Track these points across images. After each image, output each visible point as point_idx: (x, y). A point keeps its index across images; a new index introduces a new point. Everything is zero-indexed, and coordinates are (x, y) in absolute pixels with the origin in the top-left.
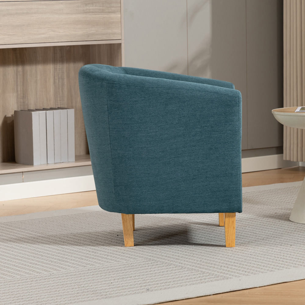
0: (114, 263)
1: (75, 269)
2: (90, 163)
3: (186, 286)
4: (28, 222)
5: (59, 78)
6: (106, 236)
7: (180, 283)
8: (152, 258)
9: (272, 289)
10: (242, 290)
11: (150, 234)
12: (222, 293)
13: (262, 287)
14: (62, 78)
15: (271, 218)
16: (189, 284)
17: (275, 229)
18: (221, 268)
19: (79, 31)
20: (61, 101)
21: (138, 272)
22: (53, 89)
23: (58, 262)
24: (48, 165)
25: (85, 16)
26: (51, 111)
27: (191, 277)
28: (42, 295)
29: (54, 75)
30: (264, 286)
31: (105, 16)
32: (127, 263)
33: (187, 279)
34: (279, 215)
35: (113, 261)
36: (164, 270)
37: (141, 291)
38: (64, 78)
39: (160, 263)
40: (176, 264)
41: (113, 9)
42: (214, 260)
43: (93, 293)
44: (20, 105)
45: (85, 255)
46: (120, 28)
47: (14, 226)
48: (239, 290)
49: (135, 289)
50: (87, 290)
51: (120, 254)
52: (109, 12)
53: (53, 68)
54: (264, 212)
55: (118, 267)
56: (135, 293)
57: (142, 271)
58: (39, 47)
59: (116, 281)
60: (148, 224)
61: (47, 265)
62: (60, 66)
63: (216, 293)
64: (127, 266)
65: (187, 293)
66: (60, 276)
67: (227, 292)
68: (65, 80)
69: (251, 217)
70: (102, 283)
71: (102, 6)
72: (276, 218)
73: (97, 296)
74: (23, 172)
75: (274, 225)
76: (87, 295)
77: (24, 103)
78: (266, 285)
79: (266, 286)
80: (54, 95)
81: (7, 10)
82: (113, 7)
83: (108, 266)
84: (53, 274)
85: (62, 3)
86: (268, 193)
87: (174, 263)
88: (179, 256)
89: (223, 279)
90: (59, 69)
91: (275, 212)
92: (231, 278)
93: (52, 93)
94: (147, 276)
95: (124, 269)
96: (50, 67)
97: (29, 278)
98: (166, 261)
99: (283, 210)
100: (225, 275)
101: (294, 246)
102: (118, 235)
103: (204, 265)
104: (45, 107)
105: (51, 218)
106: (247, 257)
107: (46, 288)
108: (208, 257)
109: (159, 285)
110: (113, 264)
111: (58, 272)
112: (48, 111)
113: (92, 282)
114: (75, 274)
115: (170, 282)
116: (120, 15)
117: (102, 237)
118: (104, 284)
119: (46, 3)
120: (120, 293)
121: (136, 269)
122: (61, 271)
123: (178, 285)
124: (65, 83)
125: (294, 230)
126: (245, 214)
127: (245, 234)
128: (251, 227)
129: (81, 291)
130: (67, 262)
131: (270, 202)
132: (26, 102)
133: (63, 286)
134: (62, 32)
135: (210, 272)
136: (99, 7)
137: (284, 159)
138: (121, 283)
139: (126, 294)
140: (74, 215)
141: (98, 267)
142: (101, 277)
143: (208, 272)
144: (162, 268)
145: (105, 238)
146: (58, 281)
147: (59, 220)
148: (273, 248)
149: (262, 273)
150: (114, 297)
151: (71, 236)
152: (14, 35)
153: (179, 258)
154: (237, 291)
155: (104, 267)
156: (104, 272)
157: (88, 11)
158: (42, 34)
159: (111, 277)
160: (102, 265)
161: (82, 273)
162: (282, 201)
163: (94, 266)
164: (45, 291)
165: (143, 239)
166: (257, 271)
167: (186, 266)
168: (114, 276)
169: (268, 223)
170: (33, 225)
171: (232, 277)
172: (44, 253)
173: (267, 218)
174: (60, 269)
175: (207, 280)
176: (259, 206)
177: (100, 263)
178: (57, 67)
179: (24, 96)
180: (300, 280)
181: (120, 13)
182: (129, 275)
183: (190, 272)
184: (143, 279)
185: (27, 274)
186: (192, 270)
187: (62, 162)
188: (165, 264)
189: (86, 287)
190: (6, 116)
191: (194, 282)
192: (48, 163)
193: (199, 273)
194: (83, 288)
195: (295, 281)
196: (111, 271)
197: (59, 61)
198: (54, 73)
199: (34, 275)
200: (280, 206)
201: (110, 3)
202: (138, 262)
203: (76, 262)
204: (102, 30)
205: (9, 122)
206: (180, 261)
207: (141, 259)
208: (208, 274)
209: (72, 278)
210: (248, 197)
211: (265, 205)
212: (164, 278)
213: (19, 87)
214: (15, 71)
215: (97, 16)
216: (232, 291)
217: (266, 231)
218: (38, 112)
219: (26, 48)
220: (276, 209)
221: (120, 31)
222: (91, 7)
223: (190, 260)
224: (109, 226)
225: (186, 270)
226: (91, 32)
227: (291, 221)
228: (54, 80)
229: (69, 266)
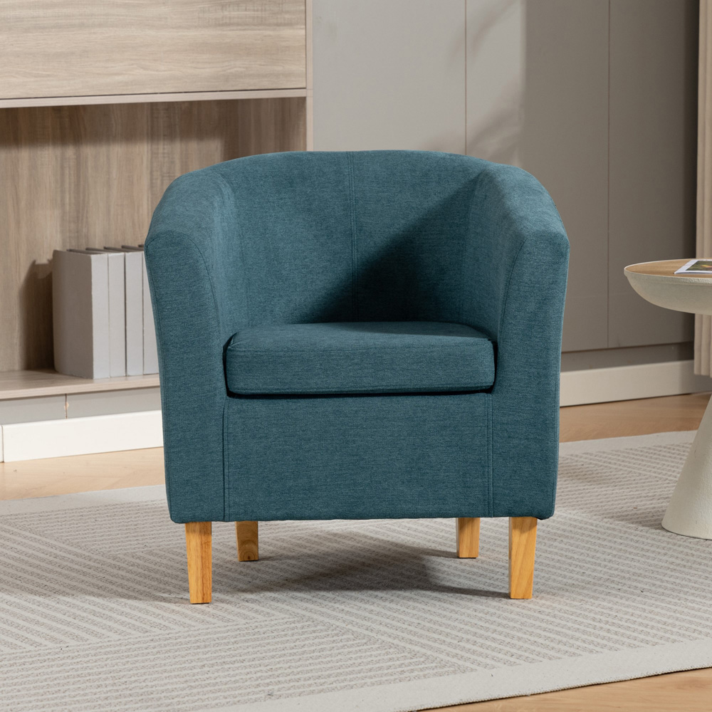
0: (216, 625)
1: (122, 638)
3: (362, 687)
4: (56, 515)
5: (163, 177)
7: (351, 680)
8: (308, 614)
10: (488, 701)
12: (441, 708)
13: (540, 694)
14: (169, 176)
15: (619, 520)
16: (369, 684)
17: (620, 547)
18: (460, 643)
19: (204, 68)
21: (265, 648)
22: (148, 201)
23: (89, 617)
24: (130, 378)
25: (220, 32)
26: (137, 255)
27: (381, 665)
28: (22, 702)
29: (152, 168)
30: (543, 693)
31: (267, 33)
32: (247, 625)
33: (370, 670)
34: (641, 514)
35: (215, 621)
36: (325, 646)
37: (254, 697)
38: (174, 176)
39: (322, 628)
40: (359, 630)
41: (287, 16)
42: (449, 622)
43: (141, 698)
44: (70, 237)
46: (304, 61)
47: (22, 524)
48: (482, 702)
49: (240, 692)
50: (131, 690)
52: (278, 25)
53: (150, 152)
54: (609, 503)
55: (221, 635)
56: (239, 701)
57: (274, 647)
58: (116, 104)
59: (206, 669)
60: (330, 529)
61: (59, 626)
62: (166, 147)
63: (425, 708)
64: (244, 632)
65: (357, 706)
66: (81, 653)
67: (452, 706)
69: (575, 517)
70: (170, 674)
71: (262, 10)
72: (630, 521)
73: (147, 707)
74: (66, 395)
75: (621, 538)
76: (125, 705)
77: (77, 232)
78: (548, 690)
79: (548, 692)
80: (150, 214)
81: (33, 18)
82: (288, 12)
83: (200, 631)
84: (67, 649)
85: (164, 3)
87: (355, 629)
88: (372, 611)
89: (454, 672)
90: (164, 153)
91: (635, 504)
92: (472, 670)
93: (146, 211)
94: (282, 659)
95: (235, 639)
96: (142, 151)
97: (8, 657)
98: (338, 623)
99: (654, 501)
100: (461, 663)
101: (648, 594)
103: (421, 636)
104: (129, 243)
105: (112, 507)
106: (529, 618)
107: (38, 684)
108: (439, 615)
109: (302, 683)
110: (214, 626)
111: (81, 643)
112: (130, 253)
113: (149, 670)
114: (117, 648)
115: (329, 676)
116: (304, 31)
118: (175, 677)
120: (203, 701)
121: (262, 642)
122: (88, 642)
123: (346, 683)
125: (663, 551)
126: (564, 507)
127: (546, 558)
128: (565, 540)
129: (114, 694)
130: (110, 618)
131: (633, 479)
132: (84, 230)
133: (79, 679)
134: (165, 71)
135: (429, 653)
136: (253, 13)
137: (696, 372)
138: (216, 674)
139: (217, 705)
141: (176, 633)
142: (174, 660)
143: (424, 655)
144: (323, 640)
146: (71, 667)
147: (127, 513)
148: (598, 595)
149: (550, 659)
151: (141, 554)
152: (48, 75)
153: (370, 616)
154: (476, 702)
155: (190, 633)
156: (185, 646)
157: (228, 21)
158: (117, 74)
159: (198, 659)
160: (186, 629)
161: (134, 646)
162: (661, 478)
163: (167, 632)
164: (33, 692)
165: (305, 566)
166: (539, 654)
167: (379, 636)
168: (205, 656)
169: (610, 532)
170: (65, 525)
171: (478, 668)
173: (611, 520)
174: (88, 637)
175: (416, 673)
176: (603, 489)
177: (183, 625)
178: (158, 149)
179: (78, 215)
181: (304, 27)
182: (241, 656)
183: (384, 652)
184: (269, 667)
185: (9, 646)
186: (390, 647)
188: (333, 630)
189: (131, 683)
190: (34, 262)
191: (384, 679)
192: (129, 373)
193: (403, 655)
194: (124, 686)
196: (203, 644)
197: (164, 135)
198: (152, 163)
199: (21, 651)
200: (652, 489)
201: (279, 4)
202: (273, 623)
203: (130, 621)
204: (260, 65)
205: (41, 276)
206: (369, 624)
207: (283, 615)
208: (422, 660)
209: (107, 659)
210: (585, 466)
211: (617, 487)
212: (319, 666)
213: (67, 195)
214: (59, 159)
216: (464, 704)
217: (598, 551)
218: (105, 255)
219: (84, 107)
220: (641, 497)
221: (304, 69)
222: (234, 13)
223: (394, 623)
225: (377, 646)
226: (233, 70)
227: (663, 529)
228: (151, 179)
229: (110, 629)
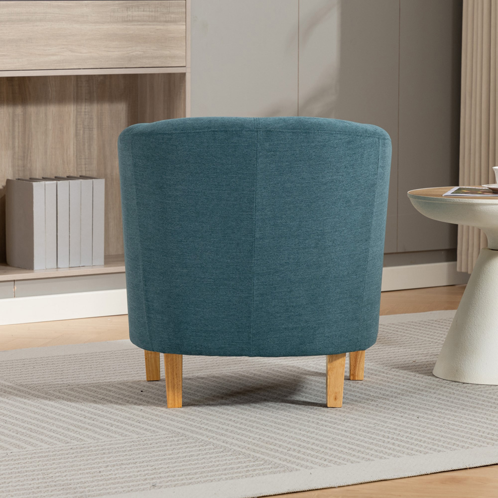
0: (117, 439)
1: (50, 447)
2: (123, 268)
3: (219, 481)
4: (6, 364)
5: (84, 128)
6: (122, 392)
7: (211, 476)
8: (182, 431)
9: (358, 491)
10: (308, 491)
11: (195, 391)
12: (274, 495)
14: (89, 128)
15: (403, 370)
16: (224, 479)
17: (403, 388)
18: (289, 452)
19: (114, 52)
20: (87, 166)
21: (151, 455)
22: (74, 145)
23: (28, 433)
24: (59, 269)
25: (125, 26)
26: (66, 182)
27: (232, 466)
29: (77, 122)
30: (346, 486)
31: (158, 27)
32: (139, 439)
33: (225, 469)
34: (418, 366)
35: (116, 436)
36: (194, 453)
37: (142, 487)
38: (93, 128)
39: (192, 441)
40: (218, 443)
41: (173, 16)
42: (281, 438)
43: (62, 487)
44: (18, 170)
45: (75, 423)
46: (185, 48)
48: (303, 491)
49: (133, 484)
50: (55, 482)
51: (133, 423)
52: (166, 22)
53: (75, 111)
54: (396, 358)
55: (120, 445)
56: (132, 490)
57: (158, 454)
58: (52, 76)
59: (109, 468)
61: (6, 439)
62: (86, 107)
63: (263, 495)
64: (137, 443)
65: (215, 494)
66: (21, 457)
67: (282, 494)
68: (95, 132)
69: (372, 367)
70: (84, 472)
71: (155, 11)
72: (411, 370)
73: (67, 494)
74: (14, 281)
75: (404, 381)
76: (51, 492)
77: (24, 167)
78: (350, 484)
80: (75, 155)
82: (173, 13)
83: (106, 443)
84: (11, 454)
85: (86, 5)
86: (415, 327)
87: (215, 442)
88: (227, 429)
89: (284, 471)
90: (85, 112)
91: (414, 359)
92: (297, 470)
93: (72, 152)
94: (162, 462)
95: (130, 448)
96: (70, 110)
98: (203, 438)
99: (427, 357)
100: (289, 465)
101: (422, 419)
102: (142, 391)
103: (261, 447)
104: (60, 175)
105: (45, 359)
106: (338, 435)
108: (275, 432)
109: (176, 478)
110: (115, 439)
111: (21, 450)
112: (61, 182)
113: (69, 469)
114: (46, 454)
115: (196, 473)
116: (184, 26)
117: (116, 394)
118: (87, 473)
119: (60, 4)
120: (107, 489)
121: (149, 450)
122: (26, 450)
123: (207, 478)
124: (95, 136)
125: (433, 391)
127: (351, 395)
128: (365, 383)
129: (44, 485)
130: (42, 434)
131: (413, 342)
132: (28, 165)
133: (19, 474)
134: (86, 53)
135: (267, 458)
136: (149, 13)
137: (458, 270)
138: (116, 472)
139: (116, 492)
140: (86, 354)
141: (89, 444)
142: (87, 462)
143: (263, 459)
144: (192, 449)
145: (119, 394)
146: (14, 466)
147: (57, 363)
148: (387, 420)
149: (352, 463)
150: (94, 496)
151: (66, 391)
152: (4, 55)
153: (226, 433)
154: (299, 492)
155: (99, 444)
156: (95, 453)
157: (131, 19)
158: (53, 55)
159: (104, 461)
160: (96, 441)
161: (59, 453)
162: (432, 342)
163: (82, 443)
166: (344, 459)
167: (232, 447)
168: (109, 460)
169: (396, 377)
170: (12, 370)
171: (301, 468)
172: (10, 418)
173: (397, 370)
174: (26, 446)
175: (257, 472)
176: (391, 349)
177: (94, 438)
178: (81, 108)
179: (24, 155)
180: (411, 477)
181: (185, 23)
182: (134, 459)
183: (235, 457)
184: (153, 467)
186: (240, 454)
187: (83, 265)
188: (199, 442)
189: (56, 477)
191: (235, 475)
192: (59, 266)
193: (248, 459)
194: (51, 480)
195: (401, 478)
196: (108, 451)
197: (86, 99)
198: (77, 118)
200: (426, 349)
201: (167, 7)
202: (157, 437)
203: (56, 435)
204: (154, 50)
206: (225, 438)
207: (164, 432)
208: (262, 463)
209: (39, 461)
211: (401, 348)
212: (189, 467)
213: (17, 141)
214: (11, 115)
215: (146, 27)
216: (290, 493)
217: (387, 391)
218: (43, 183)
219: (29, 78)
220: (418, 354)
221: (185, 53)
222: (135, 13)
223: (243, 438)
224: (135, 375)
225: (230, 453)
226: (134, 53)
227: (433, 376)
228: (76, 130)
229: (42, 441)
